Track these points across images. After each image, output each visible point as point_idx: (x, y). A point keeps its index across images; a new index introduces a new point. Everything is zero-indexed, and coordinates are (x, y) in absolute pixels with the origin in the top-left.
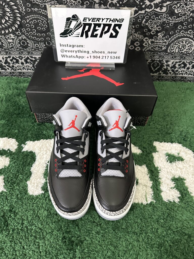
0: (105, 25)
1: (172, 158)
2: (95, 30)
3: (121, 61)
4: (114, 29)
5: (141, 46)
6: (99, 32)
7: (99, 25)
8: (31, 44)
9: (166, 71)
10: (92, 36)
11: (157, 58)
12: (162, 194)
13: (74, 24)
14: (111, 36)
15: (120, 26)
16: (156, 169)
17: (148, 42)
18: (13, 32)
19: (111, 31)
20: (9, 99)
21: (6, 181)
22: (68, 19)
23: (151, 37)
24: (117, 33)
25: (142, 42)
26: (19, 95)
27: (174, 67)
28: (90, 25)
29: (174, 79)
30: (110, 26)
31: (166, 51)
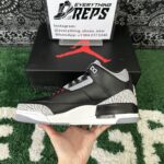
0: (94, 9)
1: (153, 125)
2: (85, 13)
3: (108, 37)
4: (103, 12)
5: (126, 21)
6: (89, 15)
7: (89, 9)
8: (27, 21)
9: (146, 42)
10: (83, 18)
11: (139, 31)
12: (146, 159)
13: (66, 8)
14: (100, 18)
15: (108, 10)
16: (140, 135)
17: (131, 18)
18: (12, 12)
19: (100, 13)
20: (10, 69)
21: (11, 148)
22: (61, 5)
23: (134, 14)
24: (105, 15)
25: (126, 18)
26: (18, 65)
27: (154, 38)
28: (81, 9)
29: (154, 48)
30: (98, 9)
31: (147, 25)
